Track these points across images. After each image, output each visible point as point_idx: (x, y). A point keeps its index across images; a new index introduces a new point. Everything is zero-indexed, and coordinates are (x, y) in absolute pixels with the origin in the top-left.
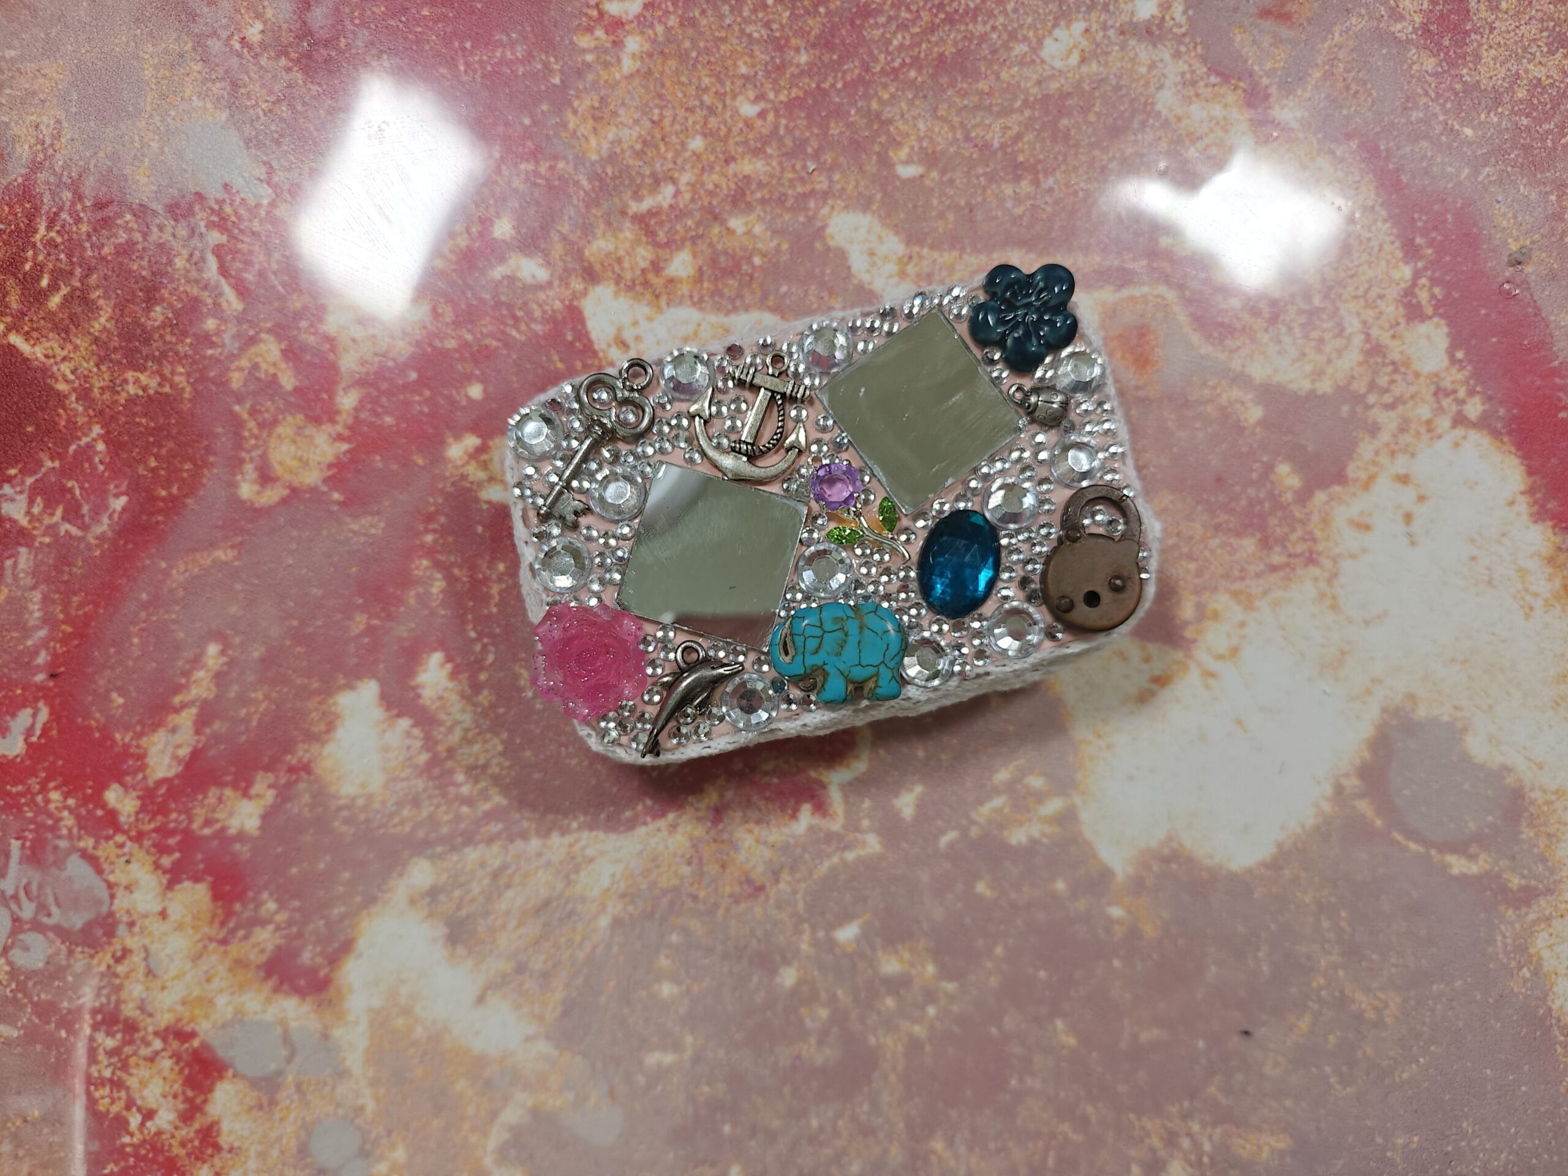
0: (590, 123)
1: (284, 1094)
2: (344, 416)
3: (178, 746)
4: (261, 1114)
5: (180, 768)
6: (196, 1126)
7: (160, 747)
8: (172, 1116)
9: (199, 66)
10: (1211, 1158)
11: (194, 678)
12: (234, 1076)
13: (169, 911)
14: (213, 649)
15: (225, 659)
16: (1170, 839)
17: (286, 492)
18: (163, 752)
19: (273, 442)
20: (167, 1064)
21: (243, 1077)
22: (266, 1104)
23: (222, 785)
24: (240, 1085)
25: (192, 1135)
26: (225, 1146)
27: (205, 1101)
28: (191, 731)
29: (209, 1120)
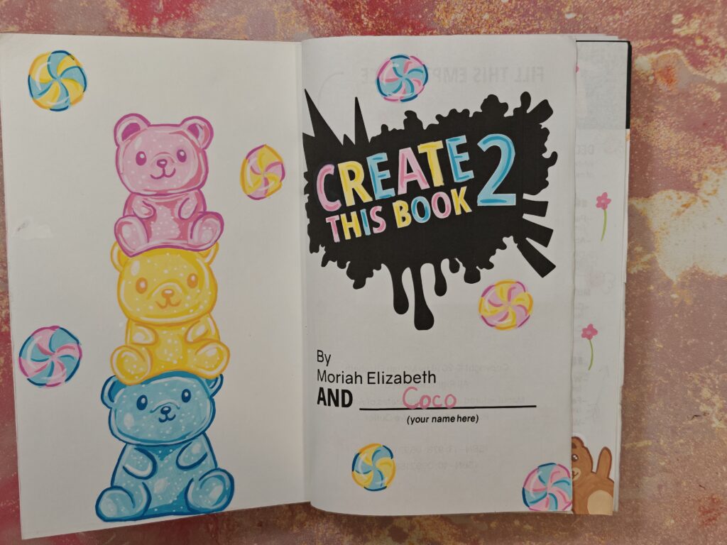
0: (444, 14)
9: (295, 12)
10: (718, 386)
16: (694, 267)
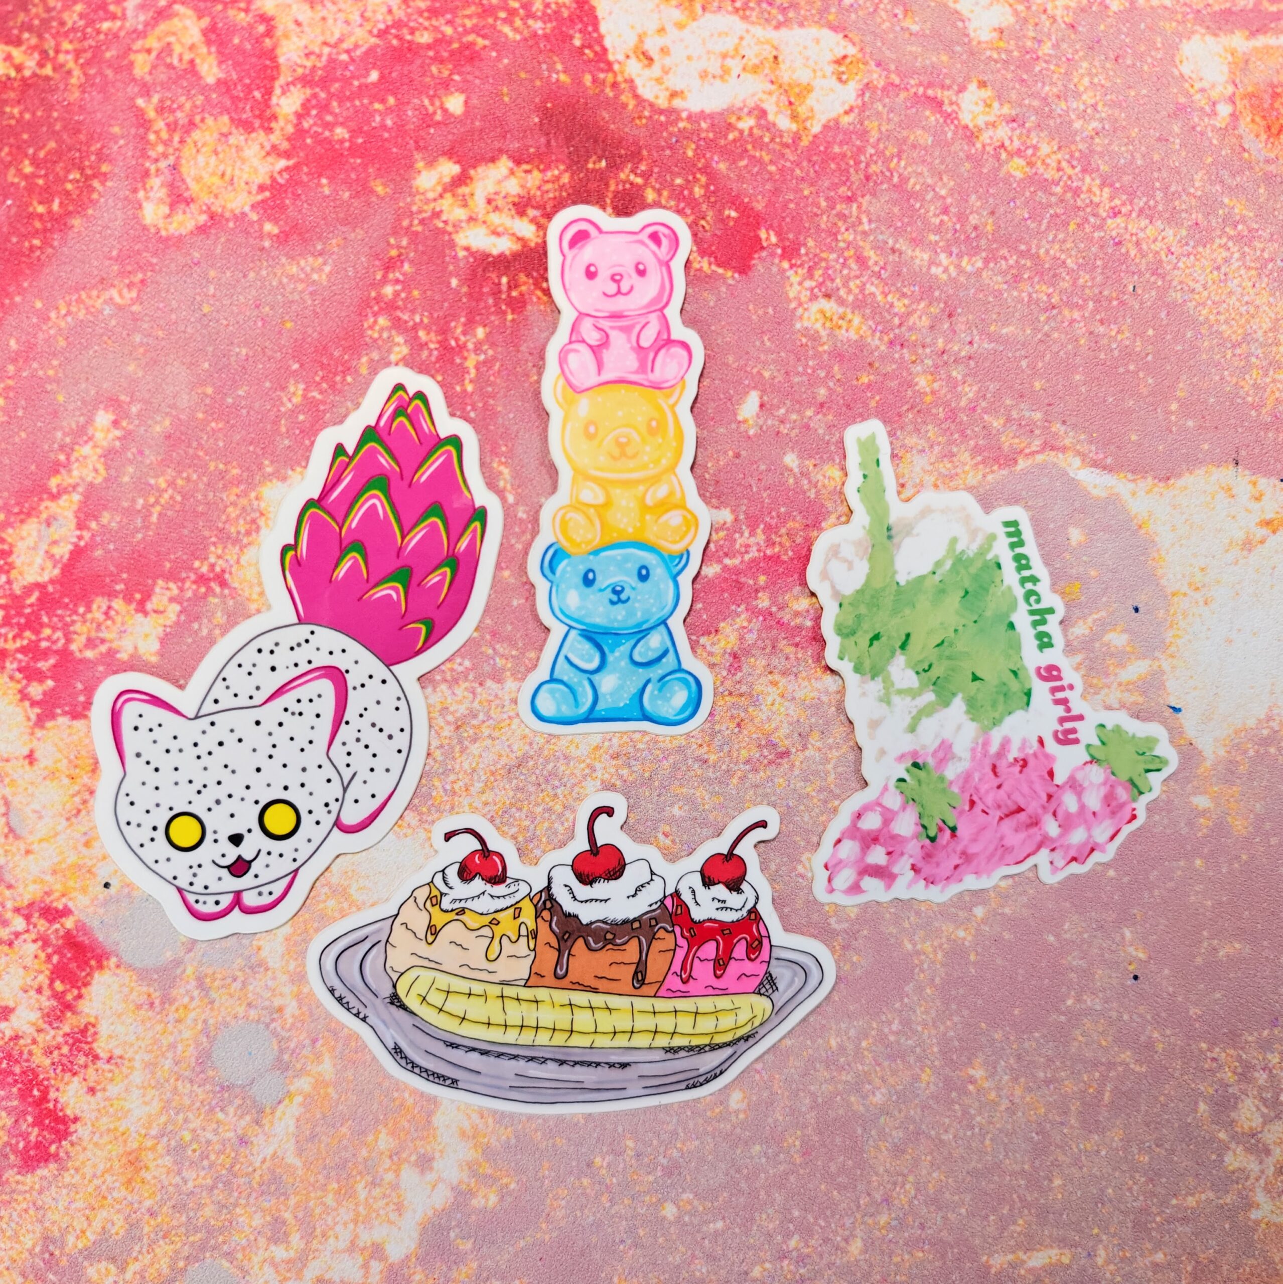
1: (182, 991)
2: (281, 122)
3: (55, 543)
4: (150, 1013)
5: (57, 572)
6: (67, 1029)
7: (30, 542)
8: (35, 1016)
11: (75, 455)
12: (118, 966)
13: (37, 755)
14: (103, 418)
15: (118, 433)
17: (203, 218)
18: (35, 548)
19: (188, 151)
20: (29, 948)
21: (130, 967)
22: (157, 1002)
23: (111, 595)
24: (125, 976)
25: (60, 1039)
26: (103, 1055)
27: (80, 997)
28: (72, 524)
29: (83, 1021)
